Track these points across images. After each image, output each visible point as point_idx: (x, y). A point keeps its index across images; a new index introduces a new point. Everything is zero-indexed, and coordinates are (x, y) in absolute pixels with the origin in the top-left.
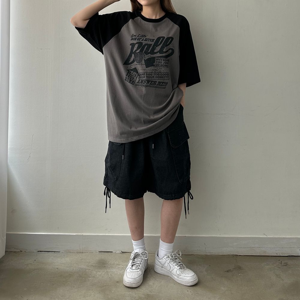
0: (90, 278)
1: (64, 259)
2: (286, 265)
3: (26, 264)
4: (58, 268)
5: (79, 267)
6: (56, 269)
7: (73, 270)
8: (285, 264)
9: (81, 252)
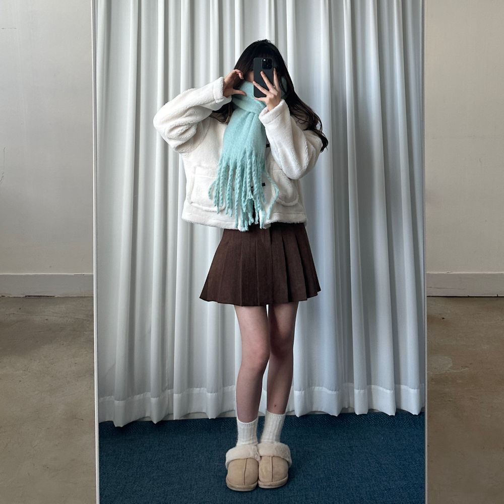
1: (58, 306)
3: (7, 315)
4: (47, 320)
5: (76, 317)
6: (45, 321)
7: (67, 321)
9: (82, 297)
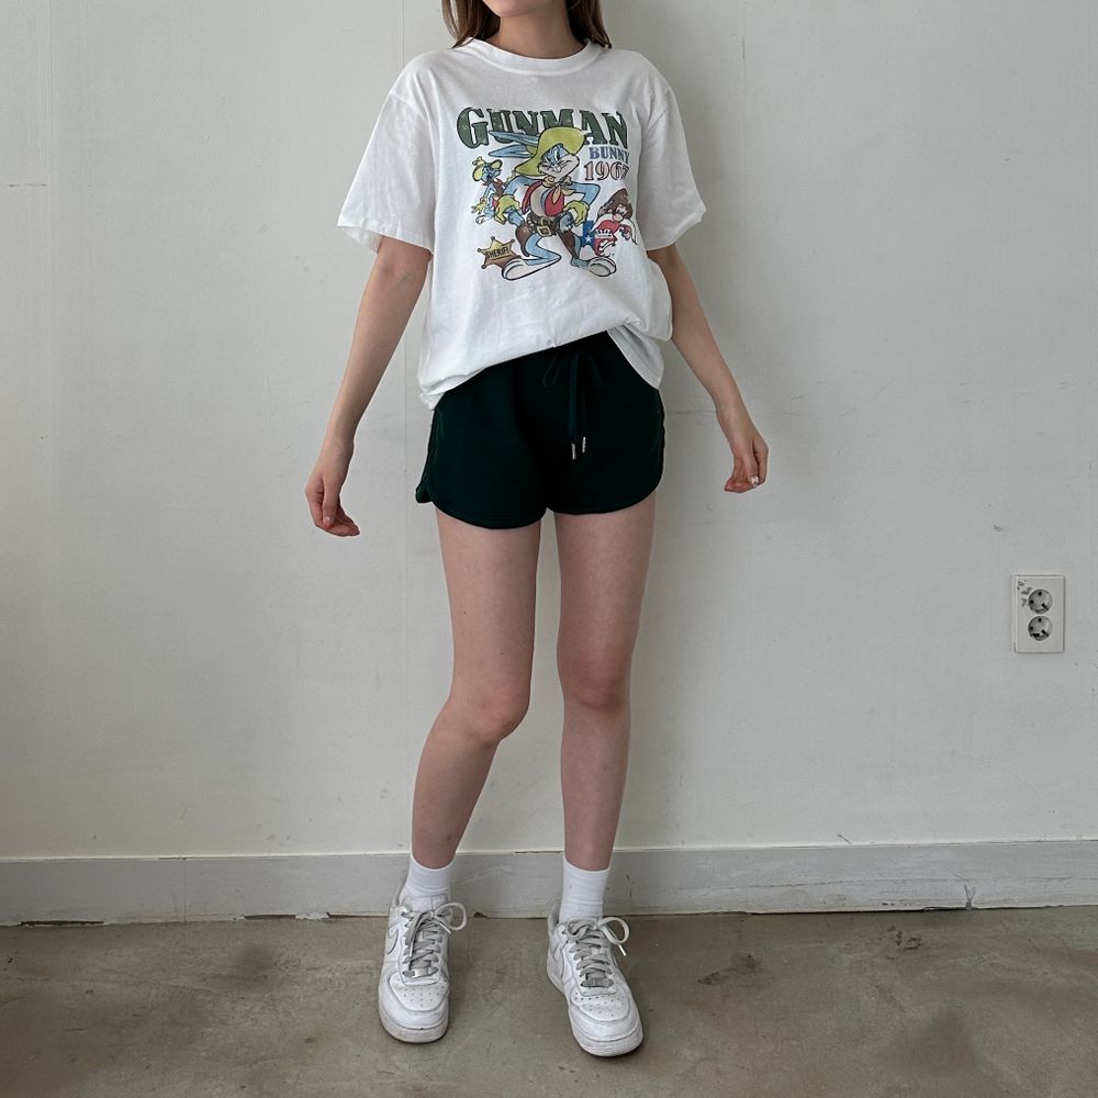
0: (208, 1027)
2: (916, 946)
4: (92, 992)
5: (170, 983)
7: (149, 995)
8: (913, 944)
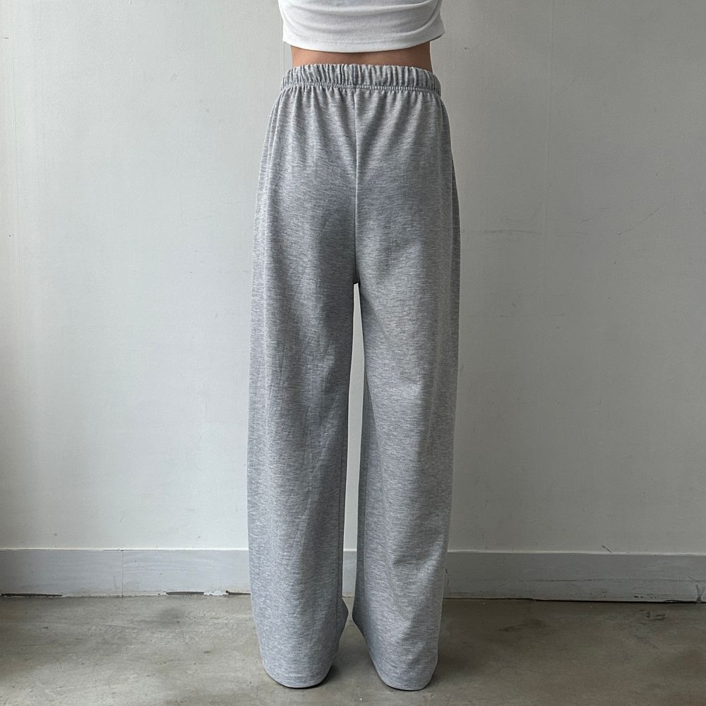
0: (131, 645)
2: (661, 618)
